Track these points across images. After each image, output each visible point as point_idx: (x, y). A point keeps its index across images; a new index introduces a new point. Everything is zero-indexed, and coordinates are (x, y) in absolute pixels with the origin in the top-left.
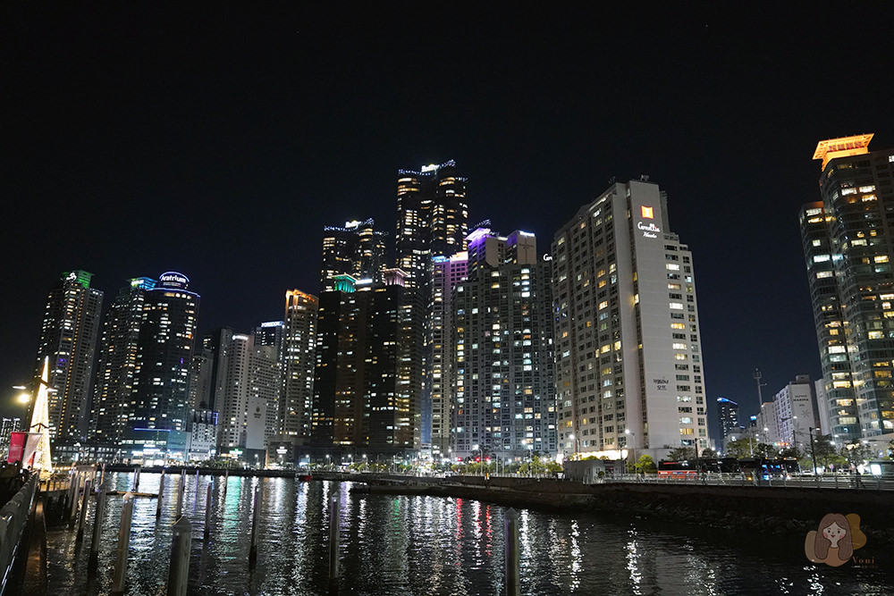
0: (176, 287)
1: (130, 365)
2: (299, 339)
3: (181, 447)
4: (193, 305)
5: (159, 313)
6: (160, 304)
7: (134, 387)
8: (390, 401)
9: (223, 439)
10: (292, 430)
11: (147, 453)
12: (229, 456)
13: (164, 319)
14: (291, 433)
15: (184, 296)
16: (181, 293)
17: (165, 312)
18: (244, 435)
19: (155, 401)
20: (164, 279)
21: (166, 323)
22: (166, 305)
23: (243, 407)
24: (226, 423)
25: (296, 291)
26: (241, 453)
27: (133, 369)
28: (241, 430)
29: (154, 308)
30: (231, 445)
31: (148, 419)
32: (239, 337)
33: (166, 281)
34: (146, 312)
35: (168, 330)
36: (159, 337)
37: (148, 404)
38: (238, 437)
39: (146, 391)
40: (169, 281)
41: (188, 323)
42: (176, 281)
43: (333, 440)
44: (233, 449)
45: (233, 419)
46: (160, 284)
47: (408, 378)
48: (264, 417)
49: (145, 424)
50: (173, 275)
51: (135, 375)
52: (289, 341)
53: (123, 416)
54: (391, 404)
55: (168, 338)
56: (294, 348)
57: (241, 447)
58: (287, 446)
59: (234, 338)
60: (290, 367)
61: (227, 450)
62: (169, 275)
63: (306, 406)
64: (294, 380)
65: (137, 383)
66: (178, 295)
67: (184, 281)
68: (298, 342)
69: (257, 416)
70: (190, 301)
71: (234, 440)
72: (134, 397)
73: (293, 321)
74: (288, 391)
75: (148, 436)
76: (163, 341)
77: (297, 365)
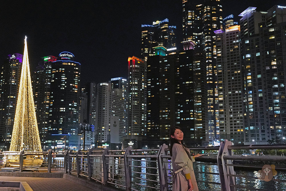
0: (69, 60)
1: (47, 102)
2: (137, 83)
3: (76, 143)
4: (77, 68)
5: (61, 74)
6: (61, 69)
7: (50, 113)
8: (192, 115)
9: (99, 139)
10: (135, 132)
11: (58, 147)
12: (102, 147)
13: (63, 76)
14: (135, 134)
15: (73, 64)
16: (71, 63)
17: (63, 73)
18: (109, 136)
19: (62, 120)
20: (61, 55)
21: (64, 79)
22: (64, 69)
23: (108, 121)
24: (99, 130)
25: (133, 57)
26: (108, 145)
27: (49, 104)
28: (108, 133)
29: (57, 71)
30: (103, 141)
31: (58, 130)
32: (104, 84)
33: (62, 57)
34: (54, 73)
35: (66, 83)
36: (61, 86)
37: (58, 121)
38: (106, 137)
39: (56, 114)
40: (64, 57)
41: (75, 78)
42: (68, 57)
43: (159, 137)
44: (104, 143)
45: (103, 127)
46: (60, 58)
47: (200, 101)
48: (118, 126)
49: (57, 132)
50: (66, 53)
51: (50, 107)
52: (131, 84)
53: (45, 128)
54: (192, 116)
55: (66, 87)
56: (134, 88)
57: (108, 143)
58: (134, 141)
59: (101, 84)
60: (133, 99)
61: (101, 144)
62: (64, 53)
63: (143, 119)
64: (136, 105)
65: (51, 111)
66: (69, 64)
67: (72, 56)
68: (136, 84)
69: (115, 126)
70: (76, 67)
71: (104, 139)
72: (50, 118)
73: (133, 74)
74: (132, 111)
75: (59, 138)
76: (63, 88)
77: (136, 97)
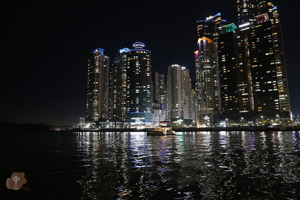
0: (141, 49)
1: (124, 86)
2: (209, 61)
3: (151, 120)
4: (148, 56)
5: (135, 61)
6: (135, 57)
7: (128, 95)
8: (275, 86)
9: (173, 115)
10: (211, 107)
11: (137, 123)
12: (177, 122)
13: (137, 63)
14: (210, 109)
15: (144, 52)
16: (143, 51)
17: (137, 60)
18: (182, 112)
19: (138, 100)
20: (134, 46)
21: (138, 65)
22: (137, 57)
23: (180, 99)
24: (173, 107)
25: (204, 37)
26: (182, 121)
27: (126, 87)
28: (181, 110)
29: (132, 59)
30: (177, 117)
31: (135, 109)
32: (175, 65)
33: (136, 47)
34: (129, 61)
35: (140, 68)
36: (136, 71)
37: (135, 102)
38: (180, 113)
39: (133, 96)
40: (137, 46)
41: (147, 64)
42: (140, 46)
43: (239, 111)
44: (179, 119)
45: (177, 105)
46: (134, 48)
47: (281, 72)
48: (187, 104)
49: (135, 111)
50: (138, 44)
51: (127, 90)
52: (204, 63)
53: (124, 108)
55: (140, 71)
56: (207, 66)
57: (182, 118)
58: (209, 115)
59: (173, 66)
60: (206, 76)
61: (176, 120)
62: (136, 44)
63: (216, 95)
64: (209, 82)
65: (129, 93)
66: (142, 52)
67: (143, 46)
68: (208, 63)
69: (185, 103)
70: (147, 54)
71: (179, 115)
72: (128, 99)
73: (204, 53)
74: (206, 88)
75: (137, 116)
76: (138, 73)
77: (209, 74)
